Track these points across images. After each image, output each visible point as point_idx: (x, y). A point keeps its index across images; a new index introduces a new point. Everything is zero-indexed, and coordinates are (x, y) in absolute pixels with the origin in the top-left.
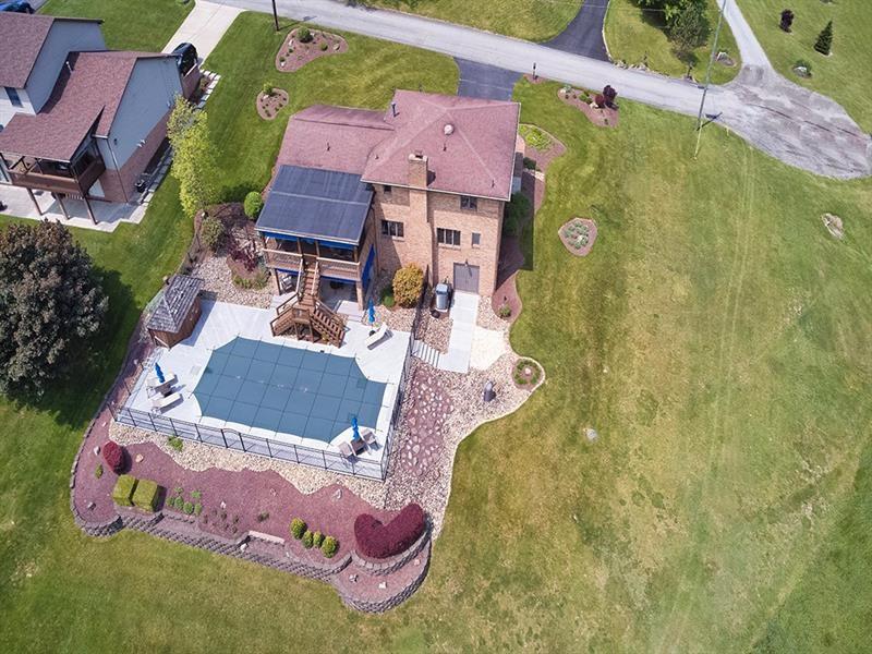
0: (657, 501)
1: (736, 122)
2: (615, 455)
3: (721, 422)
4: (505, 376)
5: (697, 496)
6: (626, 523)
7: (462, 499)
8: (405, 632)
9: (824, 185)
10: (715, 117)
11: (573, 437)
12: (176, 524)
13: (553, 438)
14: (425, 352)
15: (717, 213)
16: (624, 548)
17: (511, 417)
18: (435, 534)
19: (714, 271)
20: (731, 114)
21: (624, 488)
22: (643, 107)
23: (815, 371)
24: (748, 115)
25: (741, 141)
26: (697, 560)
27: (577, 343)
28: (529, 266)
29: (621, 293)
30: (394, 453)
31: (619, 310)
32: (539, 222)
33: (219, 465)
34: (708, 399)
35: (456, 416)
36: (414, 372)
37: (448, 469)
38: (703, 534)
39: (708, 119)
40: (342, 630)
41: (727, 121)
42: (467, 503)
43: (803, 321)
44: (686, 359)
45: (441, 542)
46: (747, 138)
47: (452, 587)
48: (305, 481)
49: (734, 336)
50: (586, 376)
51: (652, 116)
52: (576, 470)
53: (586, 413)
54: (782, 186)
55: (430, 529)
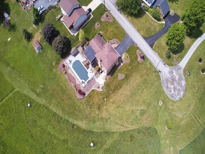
0: (107, 112)
1: (163, 75)
2: (106, 104)
3: (120, 111)
4: (101, 86)
5: (112, 115)
6: (103, 110)
7: (89, 95)
8: (79, 101)
9: (165, 96)
10: (160, 72)
11: (103, 98)
12: (66, 76)
13: (101, 97)
14: (95, 77)
15: (143, 87)
16: (101, 112)
17: (99, 91)
18: (85, 96)
19: (135, 94)
20: (164, 73)
21: (105, 107)
22: (149, 62)
23: (137, 117)
24: (167, 75)
25: (160, 79)
26: (107, 120)
27: (111, 89)
28: (112, 76)
29: (120, 88)
30: (86, 86)
31: (118, 89)
32: (117, 71)
33: (71, 74)
34: (121, 107)
35: (94, 87)
36: (92, 79)
37: (90, 91)
38: (109, 118)
39: (159, 71)
40: (75, 97)
41: (162, 74)
42: (90, 96)
43: (141, 110)
44: (122, 101)
45: (86, 97)
46: (162, 79)
47: (84, 101)
48: (77, 82)
49: (130, 104)
50: (109, 94)
51: (149, 65)
52: (102, 102)
53: (107, 97)
54: (158, 91)
55: (85, 95)
